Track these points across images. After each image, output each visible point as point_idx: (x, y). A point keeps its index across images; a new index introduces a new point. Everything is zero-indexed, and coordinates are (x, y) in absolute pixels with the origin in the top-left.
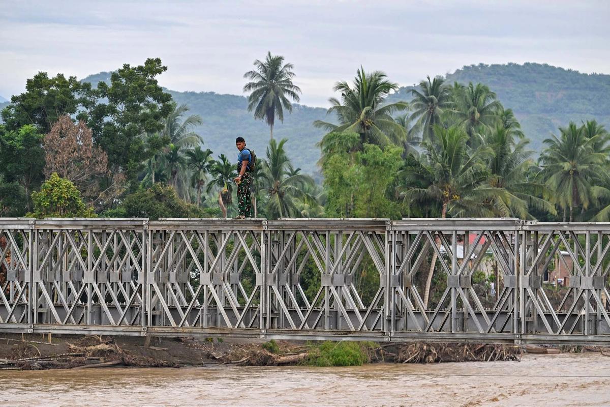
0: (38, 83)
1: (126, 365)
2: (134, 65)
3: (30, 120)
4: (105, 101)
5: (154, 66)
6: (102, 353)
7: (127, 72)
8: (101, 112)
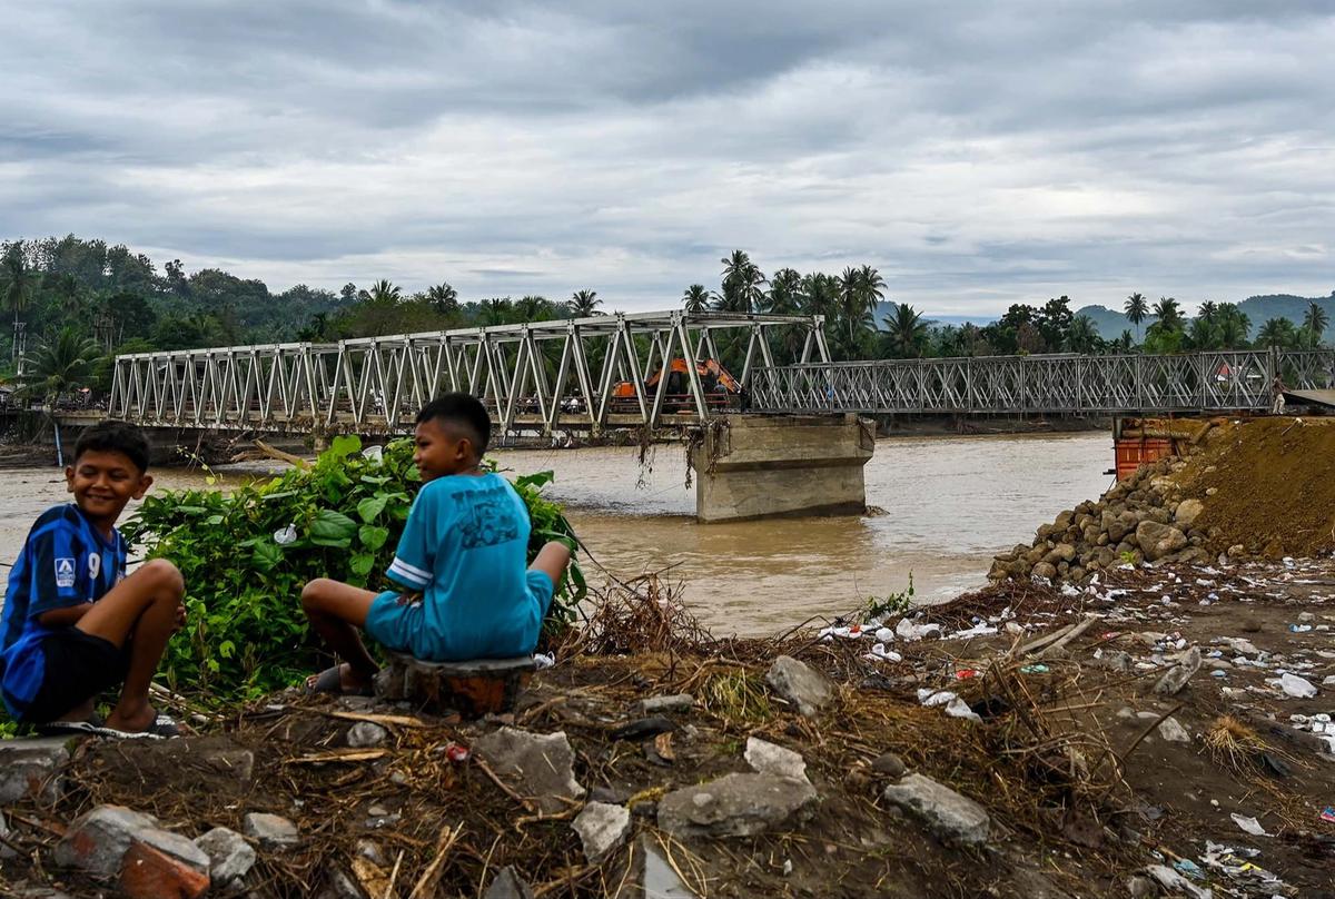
0: (1014, 308)
1: (1055, 431)
2: (1055, 299)
3: (1013, 325)
4: (1044, 315)
5: (1065, 299)
6: (1044, 425)
7: (1052, 302)
8: (1042, 320)
